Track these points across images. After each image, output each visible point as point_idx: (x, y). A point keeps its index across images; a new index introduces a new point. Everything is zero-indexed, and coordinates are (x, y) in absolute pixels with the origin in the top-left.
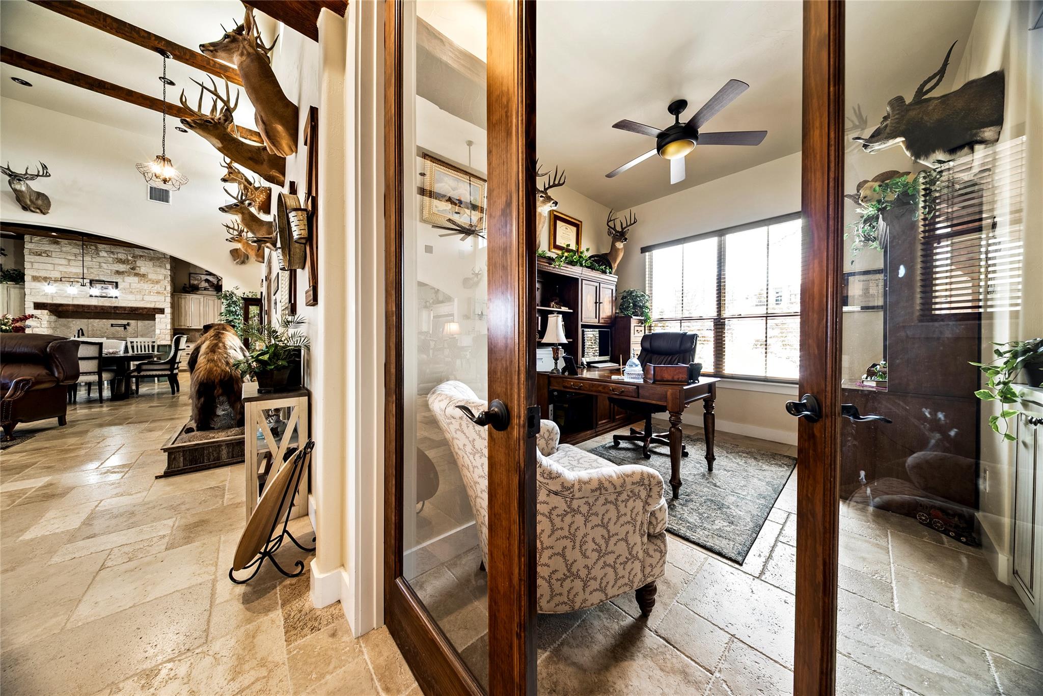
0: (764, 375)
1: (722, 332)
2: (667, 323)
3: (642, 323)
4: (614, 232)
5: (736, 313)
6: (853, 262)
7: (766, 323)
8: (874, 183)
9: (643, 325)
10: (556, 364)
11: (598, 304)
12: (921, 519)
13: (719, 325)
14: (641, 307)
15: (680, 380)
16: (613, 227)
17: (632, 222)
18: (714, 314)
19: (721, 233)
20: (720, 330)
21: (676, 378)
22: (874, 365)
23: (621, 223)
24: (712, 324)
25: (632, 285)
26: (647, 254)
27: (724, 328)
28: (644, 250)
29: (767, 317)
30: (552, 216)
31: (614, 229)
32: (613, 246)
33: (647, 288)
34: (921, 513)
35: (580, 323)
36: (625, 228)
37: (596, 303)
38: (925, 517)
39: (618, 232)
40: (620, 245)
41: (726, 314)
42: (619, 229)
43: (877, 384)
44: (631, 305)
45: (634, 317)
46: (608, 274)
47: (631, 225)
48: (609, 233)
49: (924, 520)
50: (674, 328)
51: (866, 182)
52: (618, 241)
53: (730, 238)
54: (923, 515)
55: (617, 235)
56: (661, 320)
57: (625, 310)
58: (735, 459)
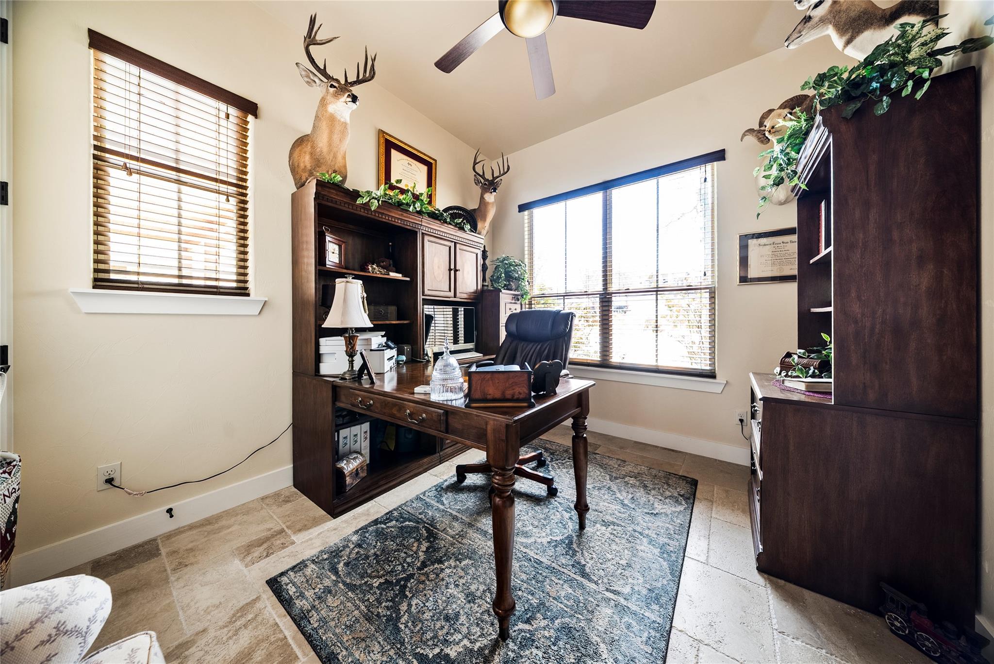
0: (654, 363)
1: (609, 310)
2: (550, 300)
3: (518, 300)
4: (482, 181)
5: (623, 288)
6: (759, 215)
7: (657, 300)
8: (782, 110)
9: (519, 302)
10: (351, 362)
11: (452, 272)
12: (893, 625)
13: (606, 300)
14: (518, 279)
15: (516, 397)
16: (481, 174)
17: (506, 170)
18: (599, 288)
19: (606, 186)
20: (607, 308)
21: (508, 394)
22: (789, 355)
23: (493, 170)
24: (598, 300)
25: (506, 251)
26: (526, 213)
27: (611, 306)
28: (522, 208)
29: (657, 291)
30: (382, 141)
31: (483, 176)
32: (482, 198)
33: (526, 256)
34: (893, 615)
35: (420, 298)
36: (498, 177)
37: (450, 270)
38: (901, 622)
39: (488, 180)
40: (490, 198)
41: (614, 287)
42: (489, 176)
43: (807, 387)
44: (503, 275)
45: (503, 291)
46: (468, 232)
47: (505, 173)
48: (477, 182)
49: (898, 628)
50: (556, 306)
51: (771, 111)
52: (487, 192)
53: (616, 193)
54: (897, 619)
55: (485, 184)
56: (543, 296)
57: (495, 282)
58: (620, 491)
